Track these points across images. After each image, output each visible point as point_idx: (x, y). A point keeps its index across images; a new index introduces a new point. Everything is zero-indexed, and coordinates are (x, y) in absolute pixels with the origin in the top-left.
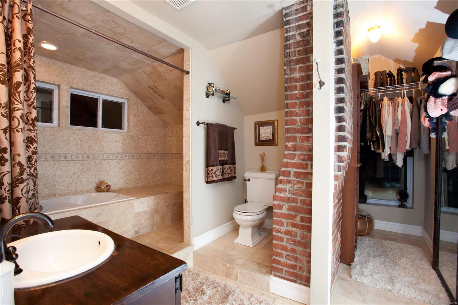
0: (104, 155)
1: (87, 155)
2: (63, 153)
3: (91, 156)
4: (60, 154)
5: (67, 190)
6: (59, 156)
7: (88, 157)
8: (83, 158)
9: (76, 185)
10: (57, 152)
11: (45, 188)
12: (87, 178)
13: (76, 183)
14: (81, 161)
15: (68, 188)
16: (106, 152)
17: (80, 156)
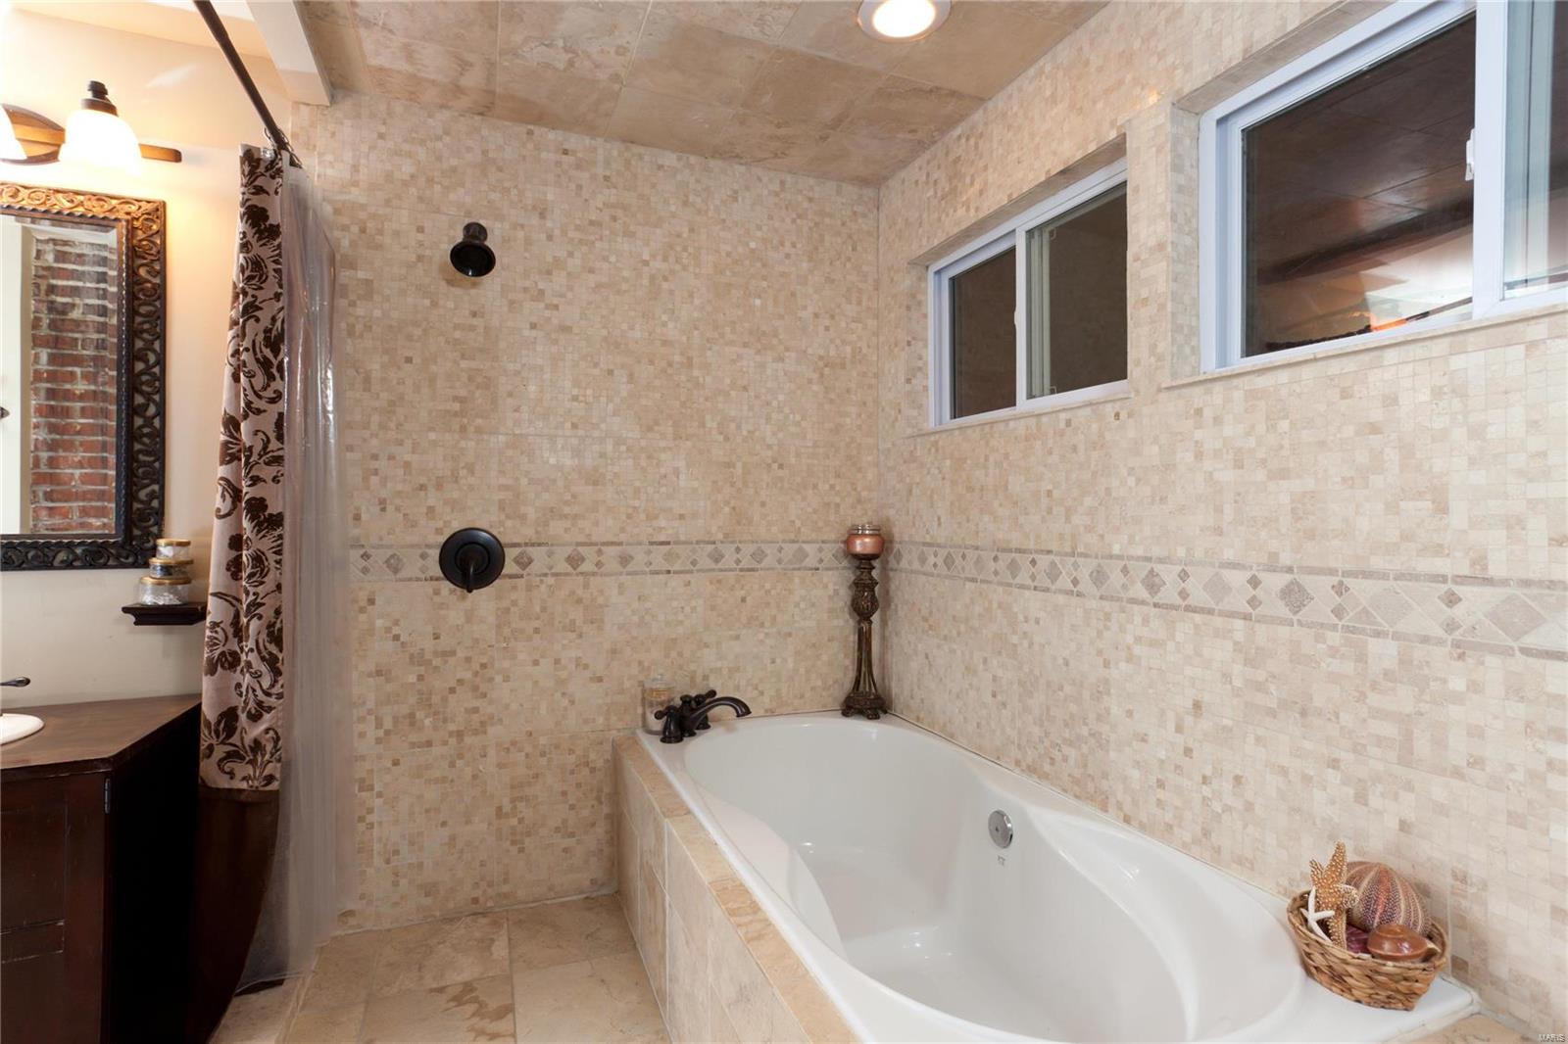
0: (1461, 590)
1: (1280, 581)
2: (1139, 551)
3: (1320, 587)
4: (1130, 558)
5: (1159, 803)
6: (1125, 570)
7: (1295, 596)
8: (1253, 602)
9: (1206, 791)
10: (1116, 549)
11: (1071, 744)
12: (1283, 771)
13: (1205, 780)
14: (1239, 624)
15: (1161, 794)
16: (1480, 561)
17: (1237, 579)
